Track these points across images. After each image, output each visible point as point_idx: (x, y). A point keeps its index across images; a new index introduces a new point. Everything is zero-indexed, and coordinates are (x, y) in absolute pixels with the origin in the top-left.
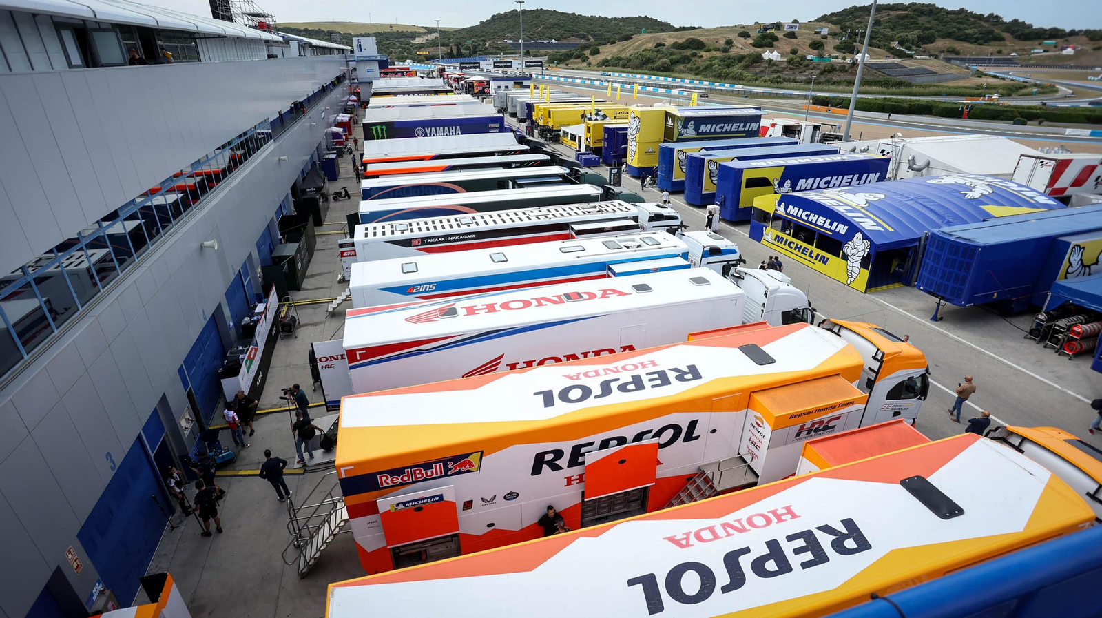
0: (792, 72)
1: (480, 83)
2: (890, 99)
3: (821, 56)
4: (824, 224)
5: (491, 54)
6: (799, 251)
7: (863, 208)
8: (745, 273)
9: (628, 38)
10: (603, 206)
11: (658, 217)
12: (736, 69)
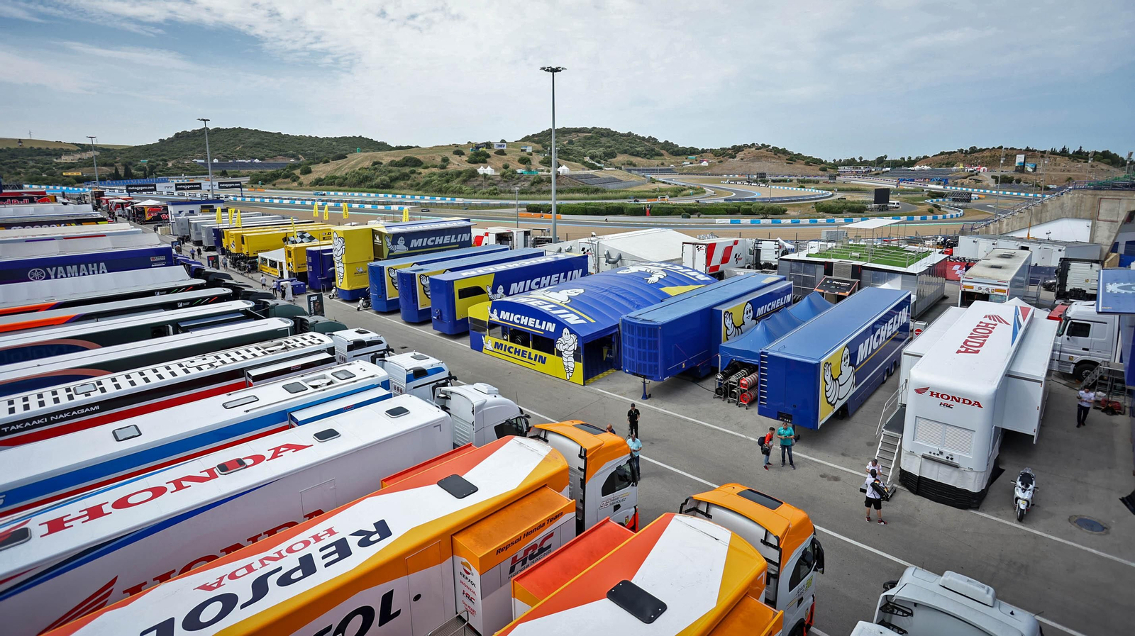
0: (507, 184)
1: (153, 208)
2: (590, 203)
3: (529, 170)
4: (535, 324)
5: (176, 174)
6: (519, 355)
7: (566, 304)
8: (451, 392)
9: (343, 157)
10: (290, 341)
11: (358, 345)
12: (455, 184)
